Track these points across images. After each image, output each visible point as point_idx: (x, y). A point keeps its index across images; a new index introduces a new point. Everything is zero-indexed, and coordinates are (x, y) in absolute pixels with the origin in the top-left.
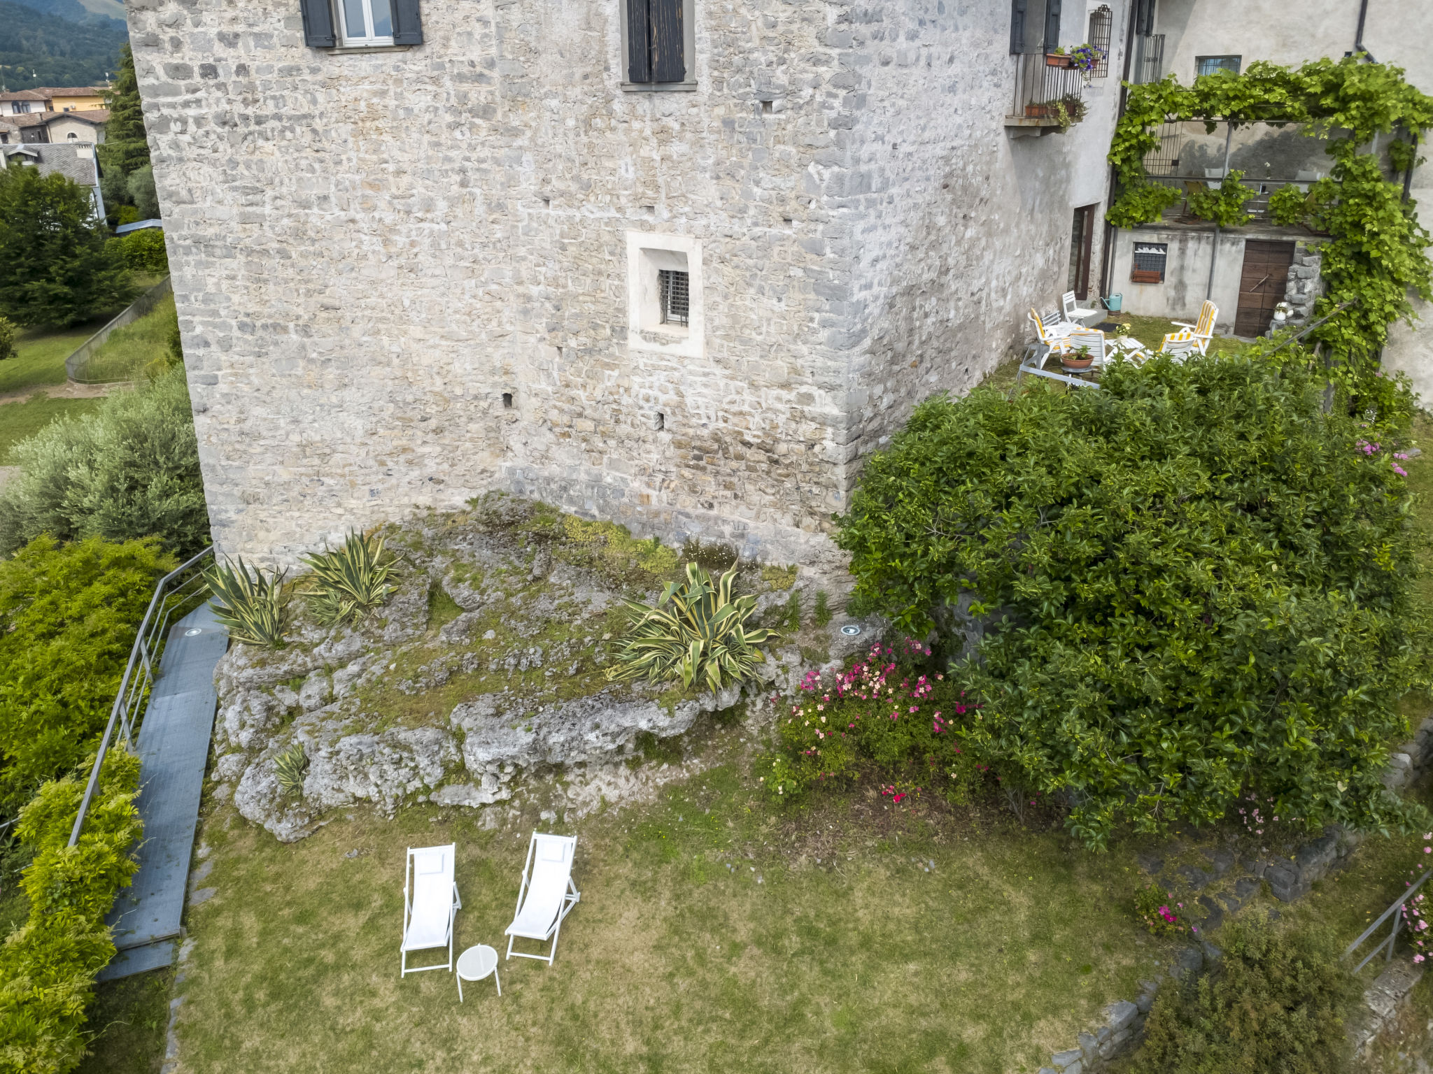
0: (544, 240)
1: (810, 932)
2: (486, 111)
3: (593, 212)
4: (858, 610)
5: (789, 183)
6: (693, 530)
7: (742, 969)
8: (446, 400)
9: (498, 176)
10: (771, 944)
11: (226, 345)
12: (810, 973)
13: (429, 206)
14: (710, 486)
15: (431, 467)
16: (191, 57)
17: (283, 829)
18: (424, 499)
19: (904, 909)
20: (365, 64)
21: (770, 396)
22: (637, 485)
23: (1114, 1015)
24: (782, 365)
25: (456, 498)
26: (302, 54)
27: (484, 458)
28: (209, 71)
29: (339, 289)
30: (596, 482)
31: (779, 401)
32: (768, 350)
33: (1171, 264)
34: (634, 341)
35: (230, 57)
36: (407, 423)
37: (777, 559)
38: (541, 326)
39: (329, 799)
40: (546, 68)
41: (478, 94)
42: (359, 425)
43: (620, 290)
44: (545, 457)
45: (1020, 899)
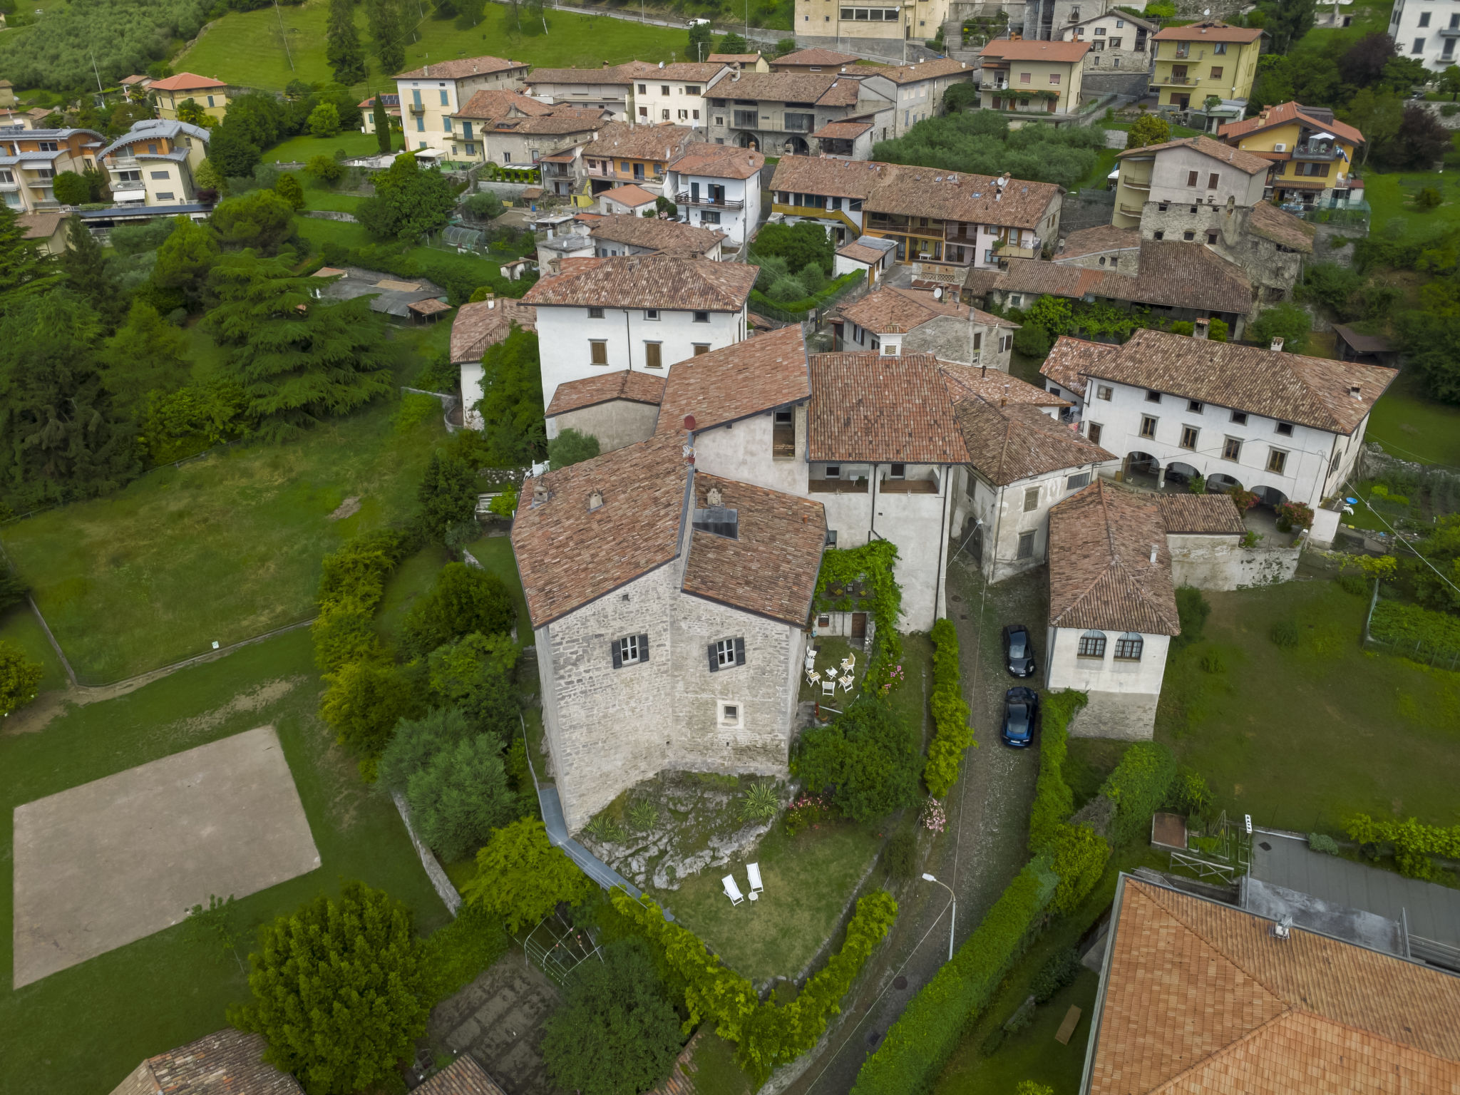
0: (686, 702)
1: (811, 864)
2: (666, 672)
3: (705, 696)
4: (792, 781)
5: (770, 691)
6: (741, 771)
7: (802, 877)
8: (648, 748)
9: (669, 686)
10: (805, 870)
11: (577, 753)
12: (816, 872)
13: (647, 699)
14: (745, 758)
15: (642, 768)
16: (574, 678)
17: (675, 887)
18: (639, 778)
19: (828, 852)
20: (630, 668)
21: (765, 736)
22: (720, 761)
23: (876, 858)
24: (769, 729)
25: (651, 775)
26: (611, 670)
27: (660, 761)
28: (579, 681)
29: (617, 728)
30: (705, 762)
31: (768, 738)
32: (764, 726)
33: (831, 621)
34: (719, 726)
35: (587, 675)
36: (635, 758)
37: (768, 774)
38: (684, 723)
39: (683, 876)
40: (690, 662)
41: (663, 668)
42: (620, 764)
43: (715, 714)
44: (683, 757)
45: (849, 840)
